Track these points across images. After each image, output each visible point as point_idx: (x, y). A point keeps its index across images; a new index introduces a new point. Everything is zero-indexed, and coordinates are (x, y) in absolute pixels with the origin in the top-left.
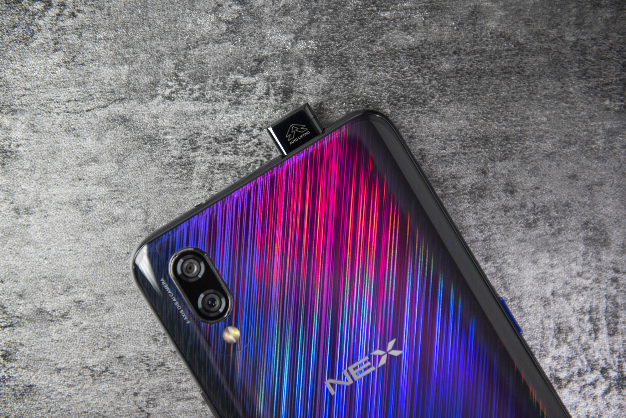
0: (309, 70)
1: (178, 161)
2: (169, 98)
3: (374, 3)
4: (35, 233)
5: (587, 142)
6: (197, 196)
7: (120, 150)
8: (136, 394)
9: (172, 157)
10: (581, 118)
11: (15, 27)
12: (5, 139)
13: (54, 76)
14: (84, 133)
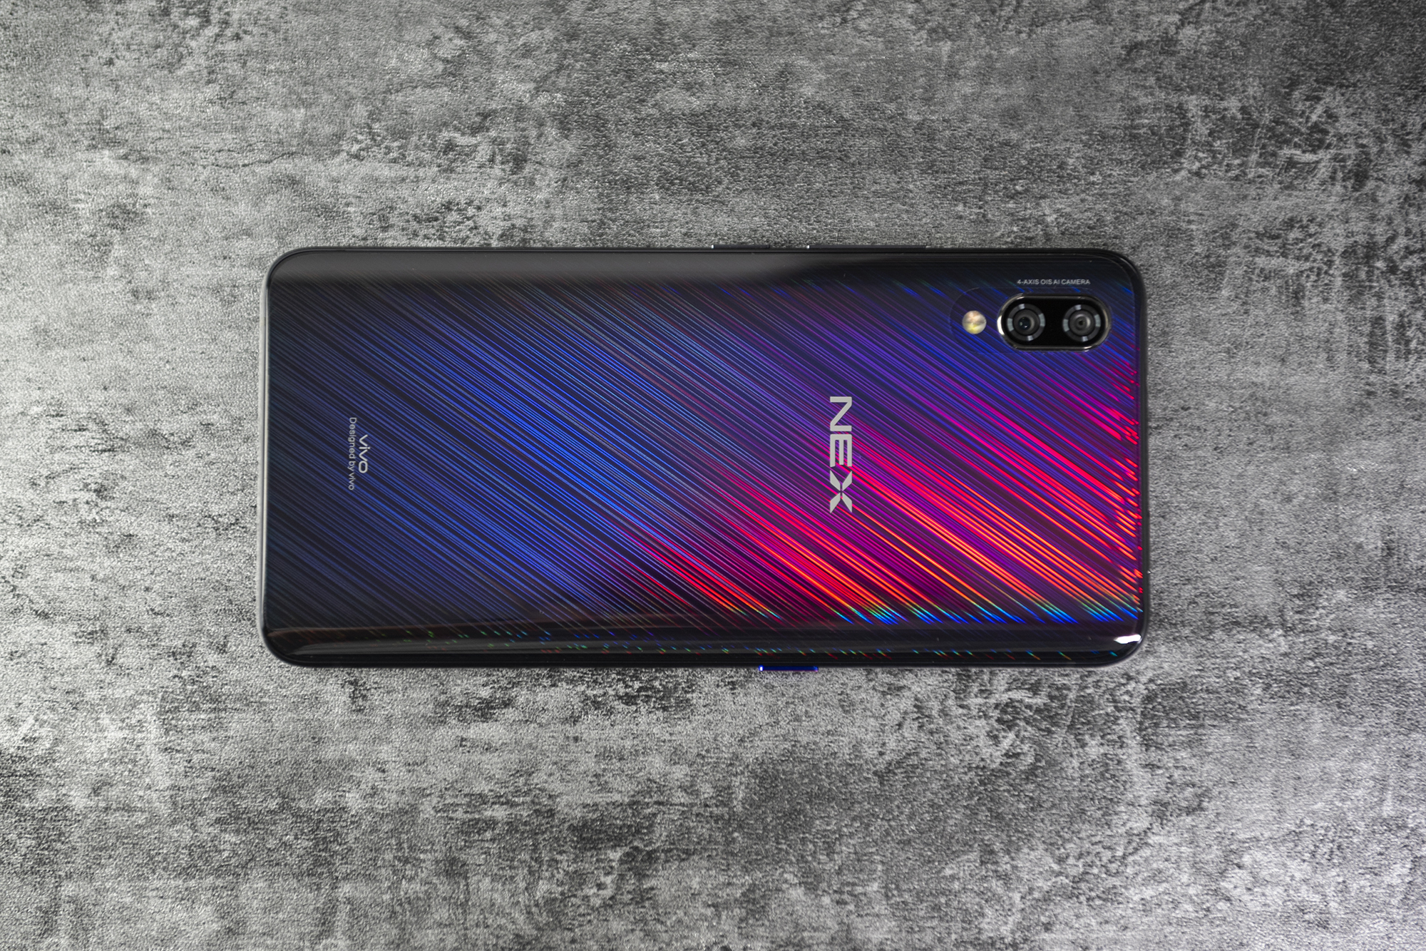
0: (552, 132)
2: (357, 156)
3: (647, 50)
4: (156, 326)
7: (283, 221)
9: (354, 236)
10: (922, 226)
11: (157, 47)
12: (129, 196)
13: (204, 115)
14: (236, 195)
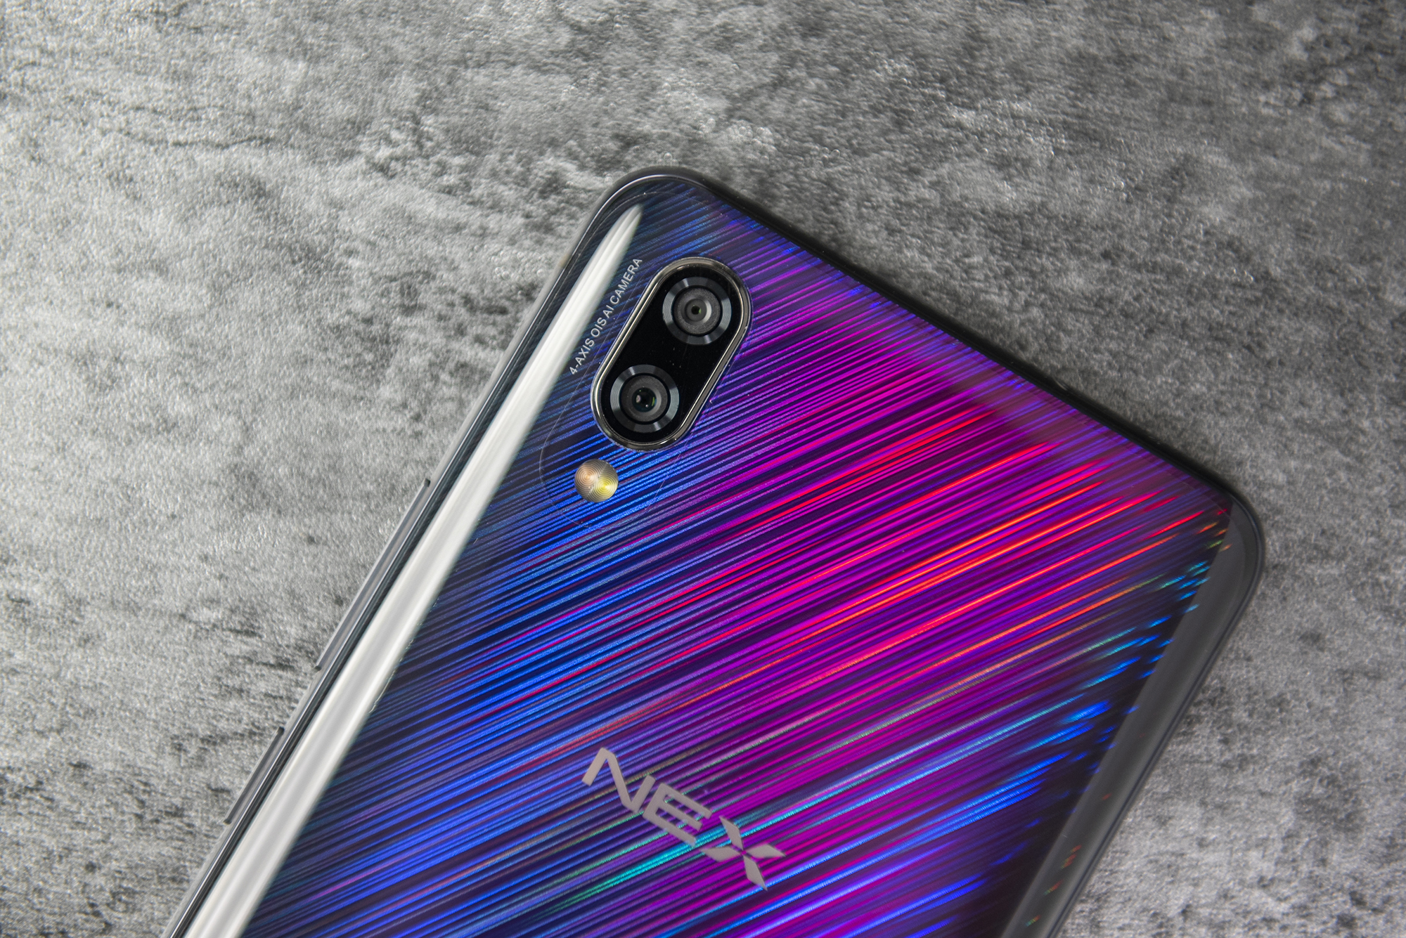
1: (361, 327)
2: (383, 169)
3: (942, 81)
5: (1370, 564)
6: (381, 424)
7: (227, 260)
8: (91, 867)
9: (349, 312)
10: (1371, 500)
13: (121, 38)
14: (152, 195)
